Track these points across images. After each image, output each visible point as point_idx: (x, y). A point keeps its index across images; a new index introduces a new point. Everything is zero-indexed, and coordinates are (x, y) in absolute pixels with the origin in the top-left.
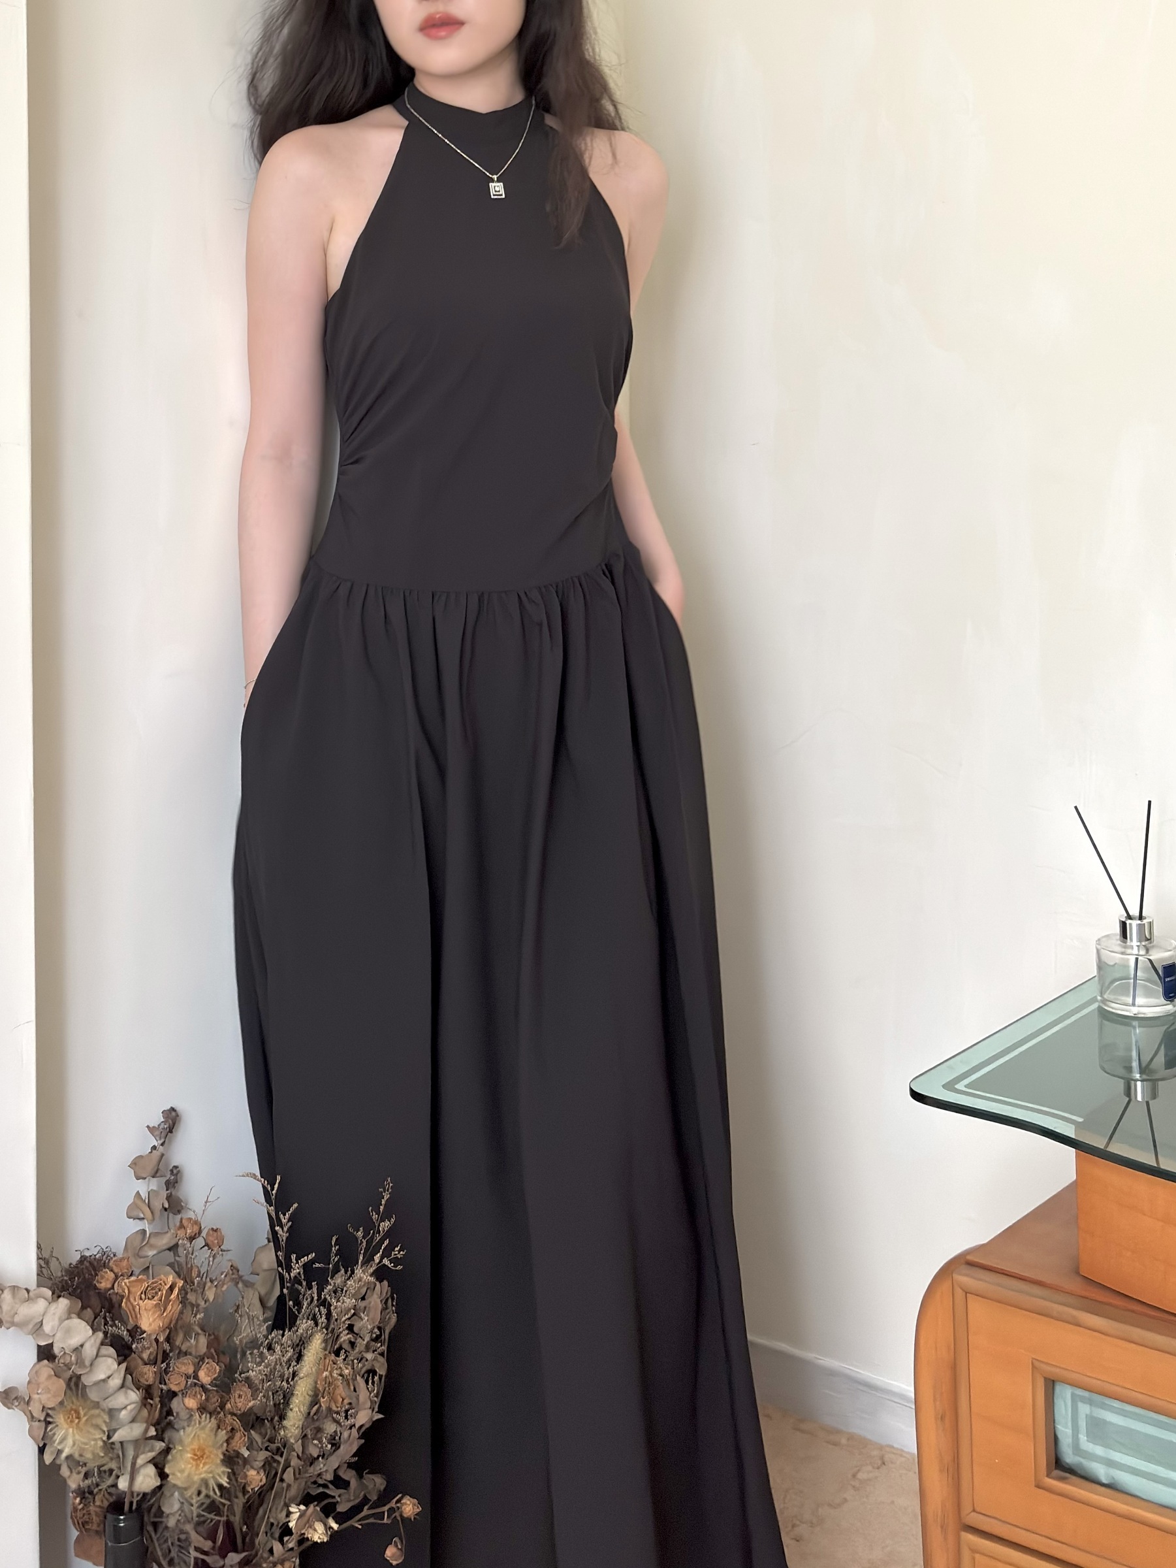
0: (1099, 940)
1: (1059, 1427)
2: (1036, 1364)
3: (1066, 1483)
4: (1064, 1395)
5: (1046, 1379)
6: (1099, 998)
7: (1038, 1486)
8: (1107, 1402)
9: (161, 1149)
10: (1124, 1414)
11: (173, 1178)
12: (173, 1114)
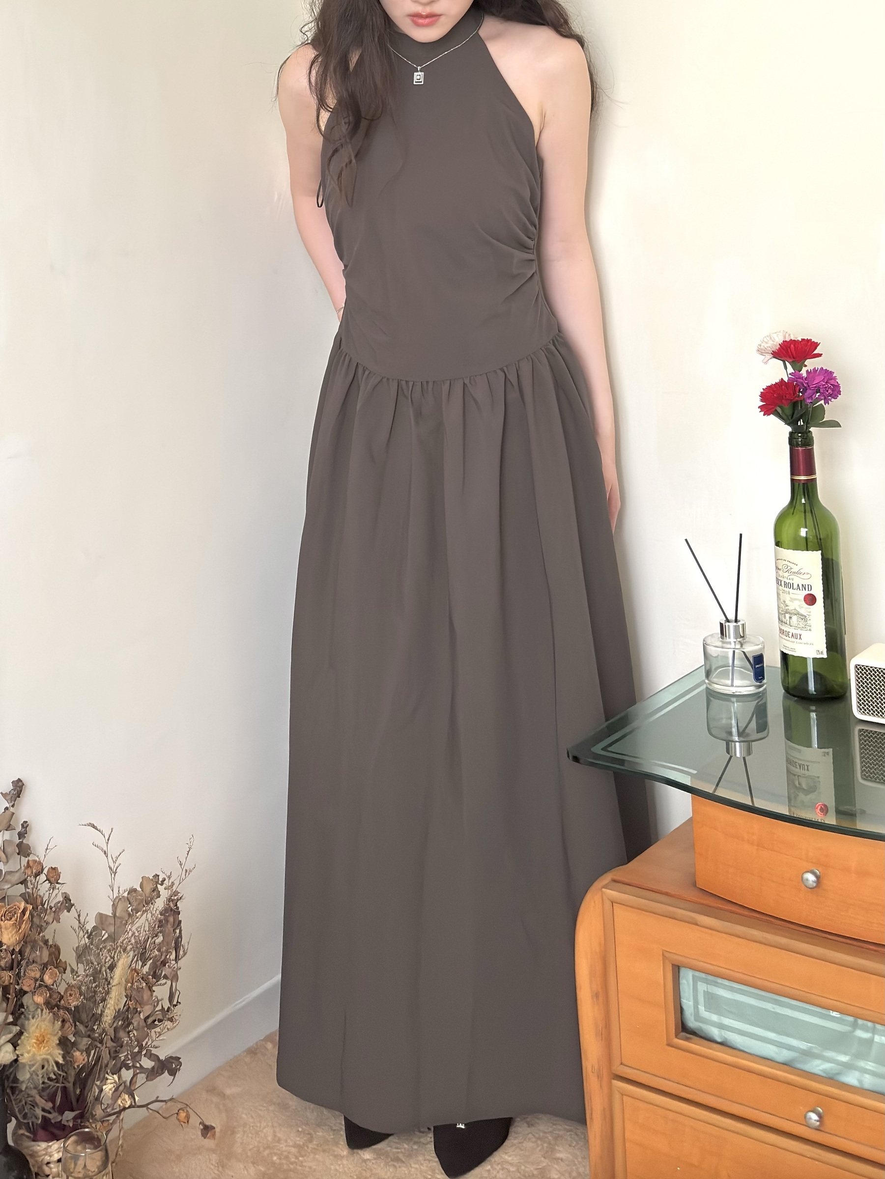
0: (705, 638)
1: (684, 1001)
2: (667, 955)
3: (689, 1042)
4: (687, 978)
5: (672, 964)
6: (707, 681)
7: (670, 1045)
8: (720, 981)
9: (12, 809)
10: (732, 989)
11: (23, 830)
12: (20, 784)
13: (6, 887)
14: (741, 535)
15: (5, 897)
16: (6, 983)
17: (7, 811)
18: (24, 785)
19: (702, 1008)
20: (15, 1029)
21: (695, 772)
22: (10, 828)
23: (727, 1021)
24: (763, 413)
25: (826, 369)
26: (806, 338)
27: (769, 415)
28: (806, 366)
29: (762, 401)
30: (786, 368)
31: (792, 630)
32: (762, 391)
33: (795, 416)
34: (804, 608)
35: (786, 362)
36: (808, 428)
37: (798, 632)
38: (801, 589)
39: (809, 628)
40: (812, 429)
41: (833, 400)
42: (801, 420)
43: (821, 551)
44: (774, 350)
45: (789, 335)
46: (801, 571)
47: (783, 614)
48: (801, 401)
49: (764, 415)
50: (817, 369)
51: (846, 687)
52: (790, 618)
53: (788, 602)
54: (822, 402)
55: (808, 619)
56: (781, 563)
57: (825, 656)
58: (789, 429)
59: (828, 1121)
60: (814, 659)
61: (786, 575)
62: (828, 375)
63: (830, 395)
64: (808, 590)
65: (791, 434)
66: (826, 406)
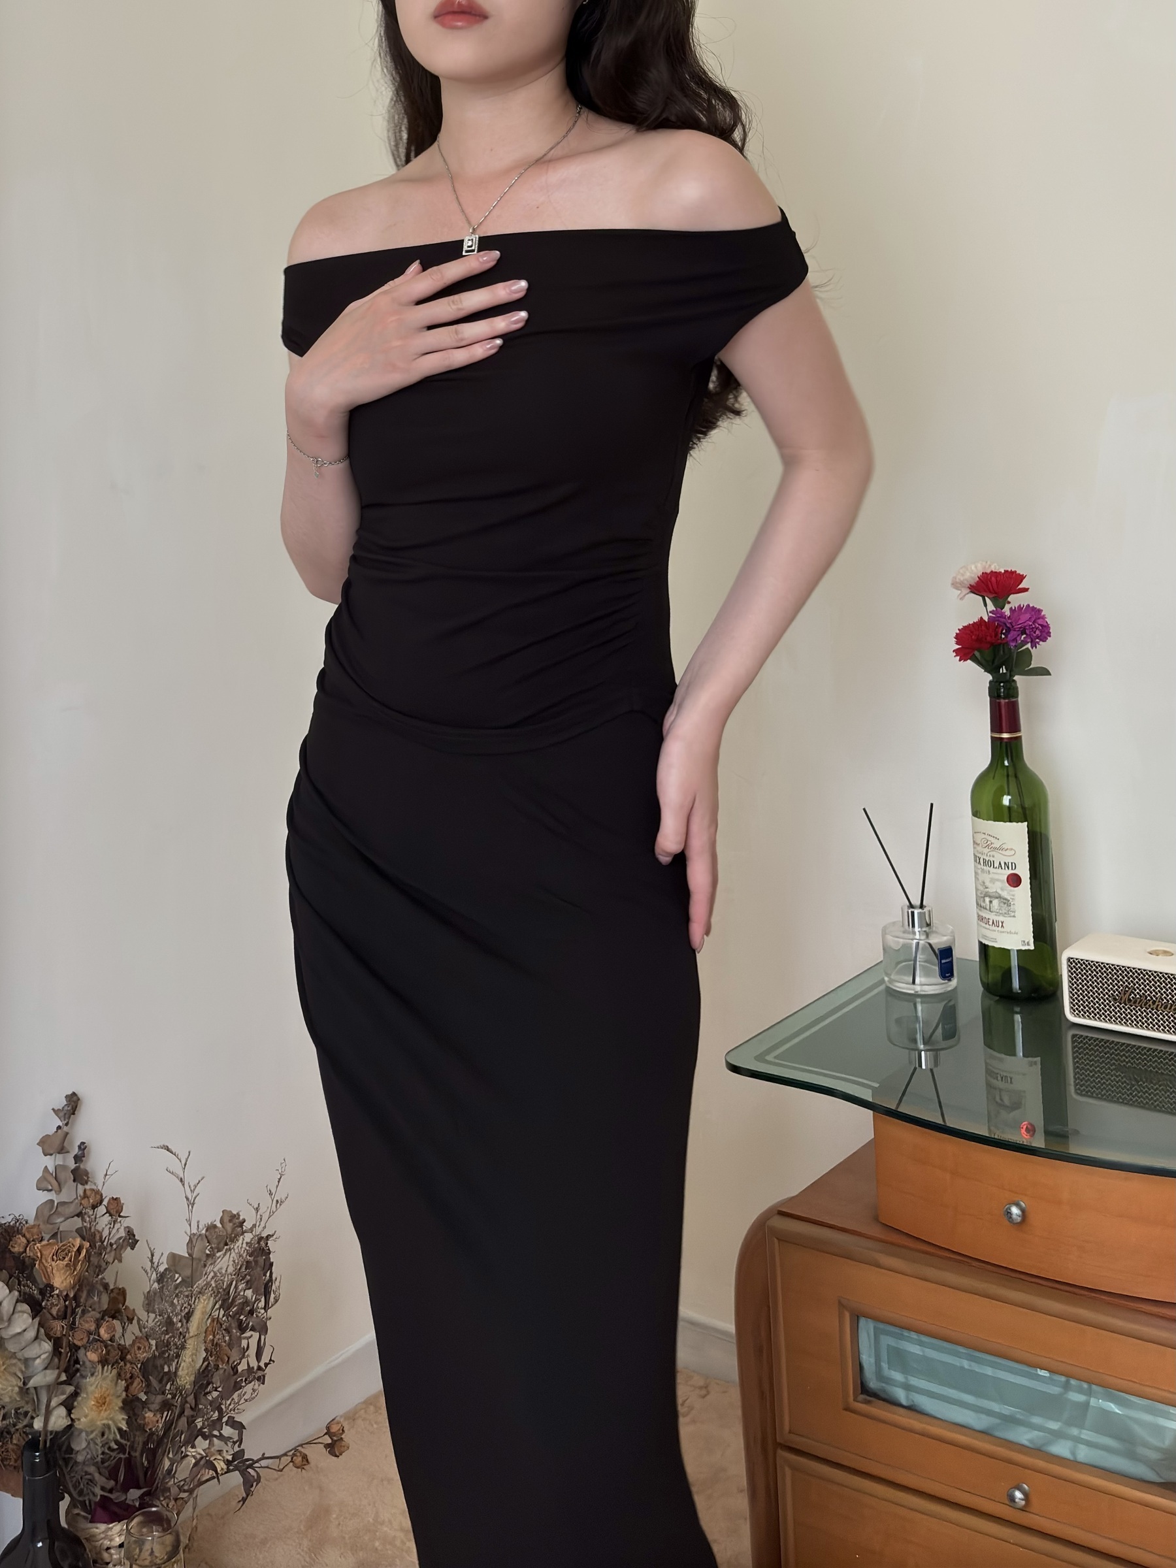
0: (885, 927)
1: (864, 1357)
2: (843, 1300)
3: (872, 1406)
4: (866, 1329)
5: (851, 1313)
6: (887, 979)
7: (848, 1409)
8: (906, 1333)
9: (65, 1129)
10: (921, 1344)
11: (80, 1152)
12: (75, 1098)
13: (59, 1220)
14: (932, 805)
15: (56, 1233)
16: (58, 1334)
17: (59, 1131)
18: (79, 1099)
19: (885, 1365)
20: (70, 1389)
21: (876, 1085)
22: (63, 1151)
23: (914, 1381)
24: (958, 658)
25: (1033, 607)
26: (1010, 570)
27: (965, 660)
28: (1009, 603)
29: (957, 643)
30: (985, 605)
31: (992, 917)
32: (958, 632)
33: (996, 663)
34: (1007, 891)
35: (987, 599)
36: (1012, 676)
37: (1001, 918)
38: (1003, 868)
39: (1013, 914)
40: (1016, 678)
41: (1041, 643)
42: (1004, 667)
43: (1026, 823)
44: (973, 583)
45: (990, 566)
46: (1004, 846)
47: (984, 897)
48: (1004, 644)
49: (960, 660)
50: (1022, 606)
51: (1057, 985)
52: (991, 902)
53: (987, 884)
54: (1029, 646)
55: (1012, 903)
56: (979, 837)
57: (1032, 947)
58: (990, 677)
59: (1034, 1500)
60: (1018, 951)
61: (986, 850)
62: (1036, 613)
63: (1038, 637)
64: (1012, 869)
65: (990, 682)
66: (1033, 651)
